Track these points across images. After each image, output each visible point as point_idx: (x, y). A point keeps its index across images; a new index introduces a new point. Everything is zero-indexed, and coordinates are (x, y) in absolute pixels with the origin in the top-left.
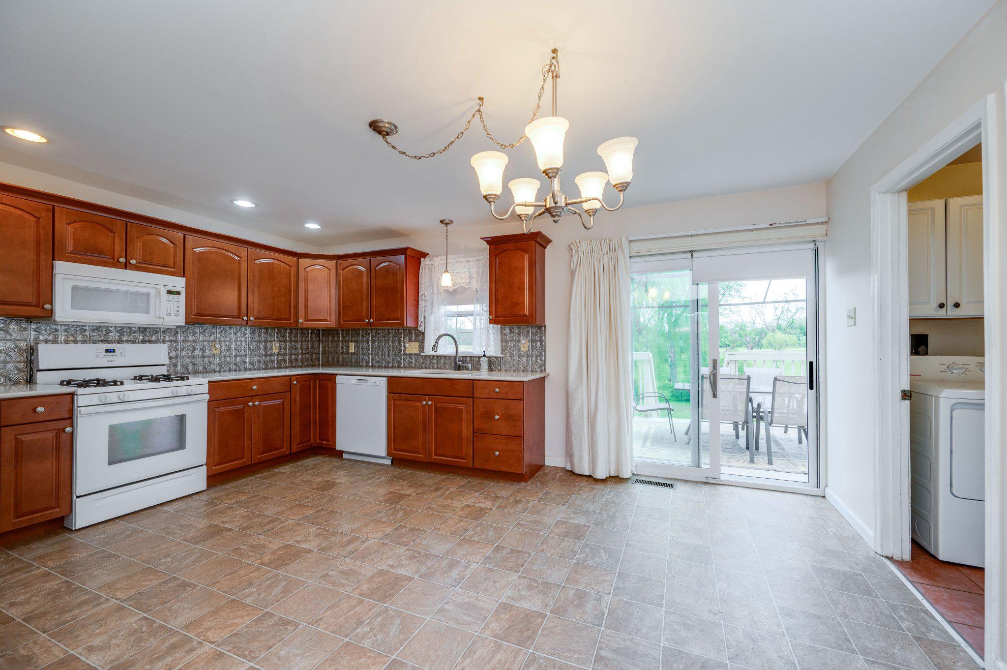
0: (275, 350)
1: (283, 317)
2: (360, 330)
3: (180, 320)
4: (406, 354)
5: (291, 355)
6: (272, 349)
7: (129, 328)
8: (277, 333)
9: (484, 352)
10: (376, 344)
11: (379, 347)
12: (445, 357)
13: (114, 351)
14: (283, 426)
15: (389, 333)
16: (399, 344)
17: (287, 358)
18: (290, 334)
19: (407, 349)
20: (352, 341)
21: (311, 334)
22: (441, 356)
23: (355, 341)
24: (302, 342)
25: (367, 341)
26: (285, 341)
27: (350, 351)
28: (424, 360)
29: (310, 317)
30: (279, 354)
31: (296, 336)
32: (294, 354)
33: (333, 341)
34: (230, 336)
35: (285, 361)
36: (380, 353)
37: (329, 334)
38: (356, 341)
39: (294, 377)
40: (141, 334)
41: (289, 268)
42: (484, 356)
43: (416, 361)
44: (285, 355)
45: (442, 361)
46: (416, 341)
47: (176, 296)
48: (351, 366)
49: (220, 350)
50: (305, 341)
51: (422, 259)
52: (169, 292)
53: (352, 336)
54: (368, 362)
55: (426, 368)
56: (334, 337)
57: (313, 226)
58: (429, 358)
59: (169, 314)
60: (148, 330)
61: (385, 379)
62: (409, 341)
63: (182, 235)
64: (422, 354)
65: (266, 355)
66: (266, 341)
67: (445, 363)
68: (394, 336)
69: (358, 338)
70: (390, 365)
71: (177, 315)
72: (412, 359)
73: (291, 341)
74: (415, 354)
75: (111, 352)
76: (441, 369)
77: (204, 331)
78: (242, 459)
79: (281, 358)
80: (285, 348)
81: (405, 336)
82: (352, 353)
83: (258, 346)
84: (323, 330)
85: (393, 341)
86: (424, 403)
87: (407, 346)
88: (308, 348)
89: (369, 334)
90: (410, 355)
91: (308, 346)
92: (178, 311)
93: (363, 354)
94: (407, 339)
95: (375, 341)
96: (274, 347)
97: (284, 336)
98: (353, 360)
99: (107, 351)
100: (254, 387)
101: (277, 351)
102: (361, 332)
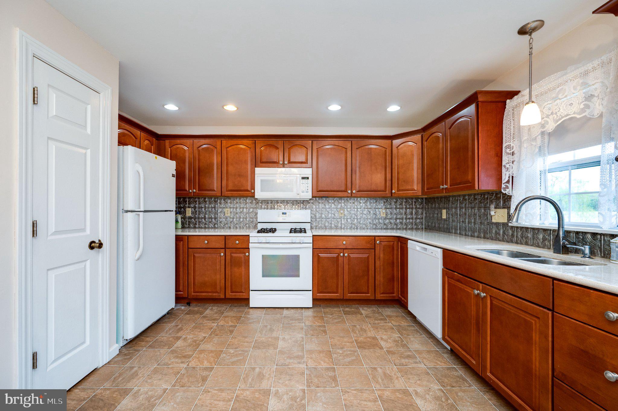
2: (450, 196)
3: (309, 195)
4: (493, 223)
5: (396, 219)
6: (380, 214)
7: (296, 201)
8: (384, 202)
10: (464, 210)
11: (465, 214)
12: (545, 230)
13: (286, 214)
14: (368, 275)
15: (475, 199)
16: (485, 211)
17: (393, 221)
18: (396, 202)
19: (493, 217)
20: (444, 208)
21: (415, 202)
22: (538, 229)
23: (446, 208)
24: (406, 208)
25: (456, 208)
26: (391, 208)
27: (443, 217)
28: (513, 232)
29: (401, 188)
30: (385, 219)
31: (401, 204)
32: (399, 219)
34: (350, 205)
36: (467, 220)
37: (429, 202)
38: (448, 208)
39: (378, 238)
40: (302, 204)
41: (384, 149)
43: (504, 232)
44: (391, 219)
45: (541, 236)
46: (504, 208)
47: (306, 180)
48: (444, 232)
49: (344, 214)
50: (409, 208)
51: (508, 101)
52: (303, 178)
53: (444, 203)
54: (456, 230)
55: (517, 243)
56: (432, 204)
57: (394, 108)
58: (521, 230)
59: (303, 192)
60: (305, 202)
61: (440, 251)
62: (495, 208)
63: (311, 142)
64: (510, 224)
65: (376, 219)
66: (375, 208)
67: (544, 239)
68: (480, 202)
69: (448, 205)
71: (307, 192)
72: (500, 230)
73: (396, 208)
74: (504, 224)
75: (284, 214)
76: (538, 246)
77: (334, 202)
78: (337, 293)
79: (387, 221)
80: (391, 214)
81: (491, 202)
82: (444, 219)
83: (370, 212)
84: (425, 199)
85: (479, 208)
86: (476, 292)
87: (492, 213)
88: (412, 214)
89: (457, 200)
90: (497, 224)
91: (413, 213)
92: (308, 189)
93: (452, 221)
94: (492, 207)
95: (462, 208)
96: (382, 213)
97: (391, 204)
98: (445, 226)
99: (283, 213)
100: (344, 242)
101: (384, 216)
102: (451, 199)
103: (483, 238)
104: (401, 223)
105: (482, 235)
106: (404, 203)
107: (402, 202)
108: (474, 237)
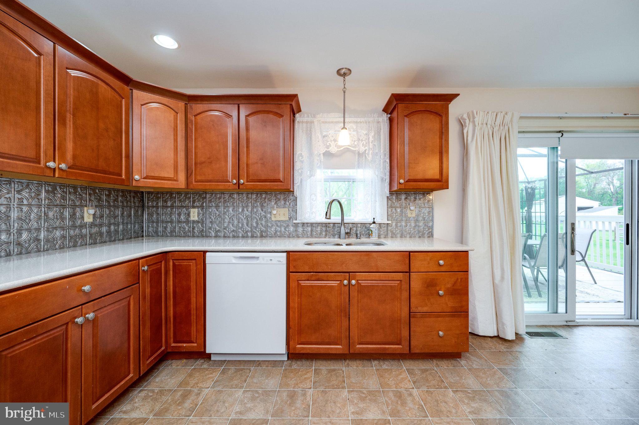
0: (88, 219)
1: (111, 170)
4: (272, 222)
5: (109, 225)
6: (83, 218)
8: (90, 194)
9: (374, 219)
10: (230, 210)
11: (234, 213)
15: (249, 198)
16: (263, 210)
17: (104, 229)
18: (108, 196)
19: (273, 216)
20: (194, 207)
21: (134, 197)
23: (198, 207)
24: (123, 207)
25: (217, 207)
26: (102, 207)
27: (192, 218)
28: (295, 228)
29: (149, 173)
30: (92, 225)
31: (116, 200)
32: (114, 224)
33: (163, 207)
34: (8, 196)
35: (101, 234)
36: (236, 221)
37: (158, 198)
38: (202, 207)
39: (143, 260)
41: (120, 98)
42: (374, 223)
43: (285, 229)
44: (101, 225)
45: (319, 229)
46: (284, 207)
50: (126, 207)
53: (193, 201)
56: (166, 202)
58: (302, 226)
62: (276, 207)
64: (294, 221)
65: (74, 227)
66: (74, 207)
68: (255, 202)
69: (203, 203)
70: (249, 234)
72: (280, 227)
73: (109, 207)
74: (285, 222)
79: (95, 230)
80: (102, 217)
81: (270, 202)
82: (194, 222)
83: (61, 214)
84: (149, 193)
85: (254, 207)
87: (273, 212)
88: (130, 216)
89: (220, 198)
90: (278, 222)
91: (131, 214)
93: (211, 222)
95: (228, 207)
96: (86, 215)
97: (100, 200)
98: (197, 229)
100: (87, 288)
101: (91, 220)
102: (208, 196)
103: (260, 237)
104: (116, 231)
105: (259, 234)
106: (120, 199)
107: (117, 196)
108: (238, 237)
